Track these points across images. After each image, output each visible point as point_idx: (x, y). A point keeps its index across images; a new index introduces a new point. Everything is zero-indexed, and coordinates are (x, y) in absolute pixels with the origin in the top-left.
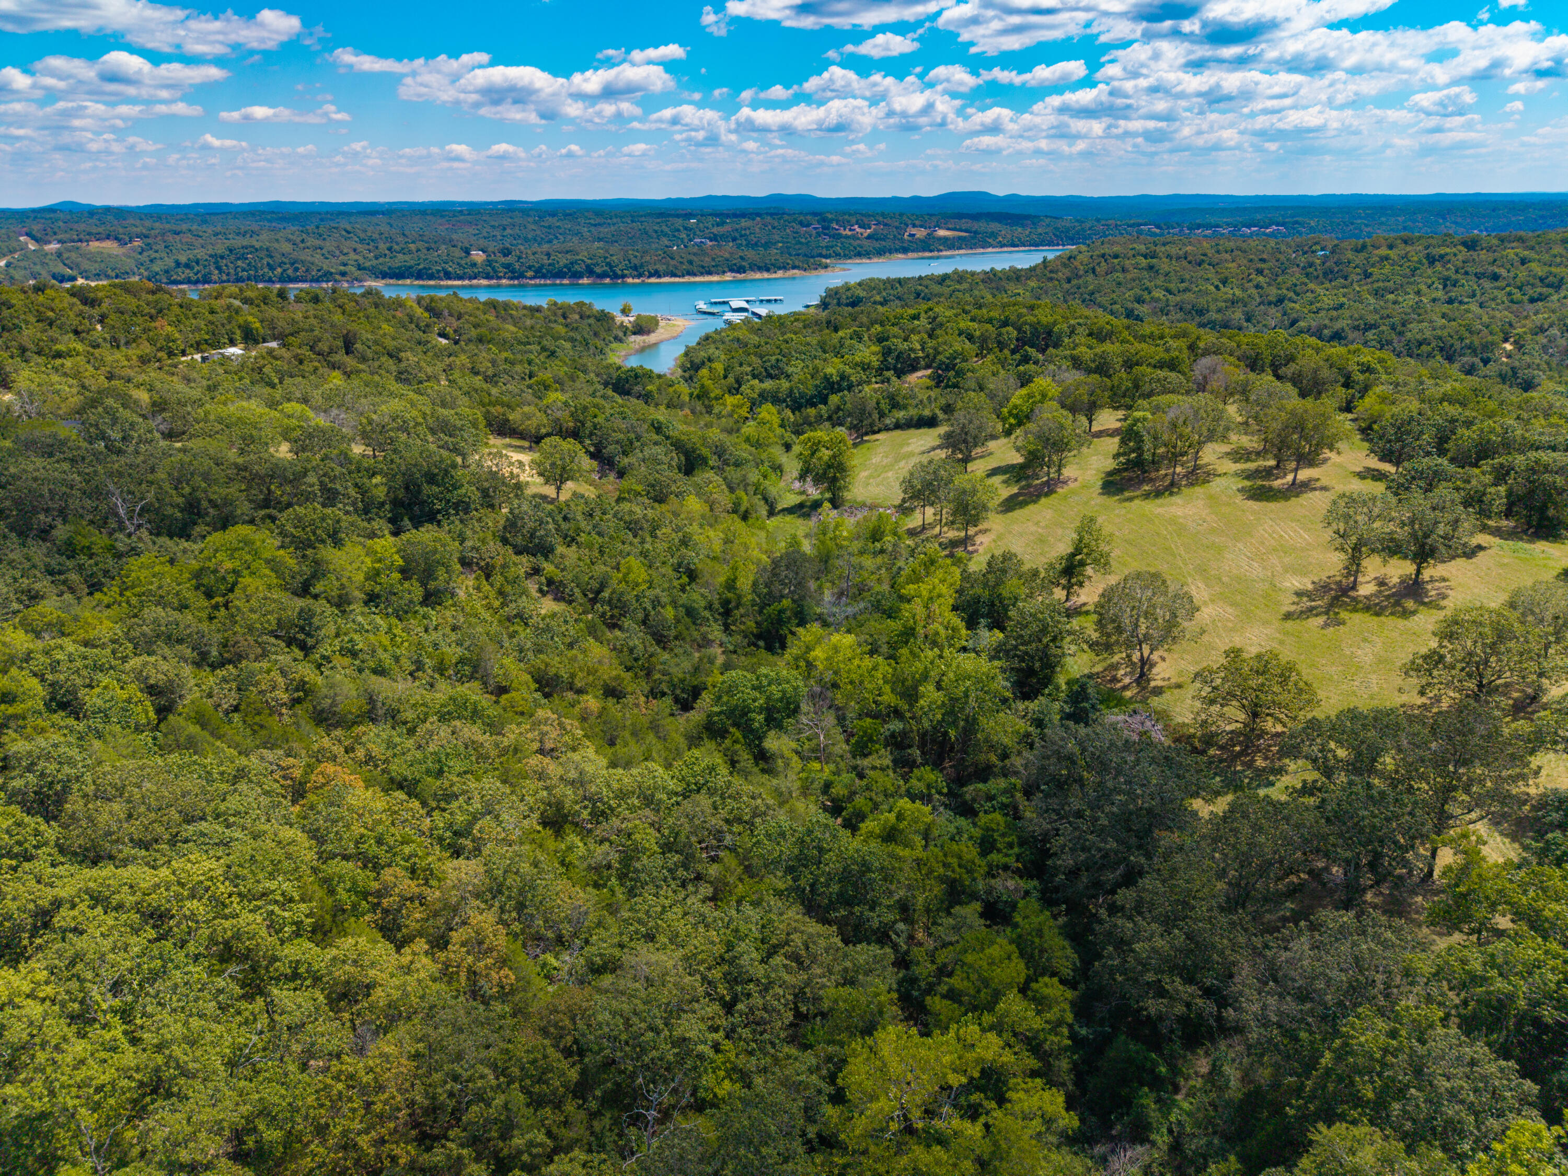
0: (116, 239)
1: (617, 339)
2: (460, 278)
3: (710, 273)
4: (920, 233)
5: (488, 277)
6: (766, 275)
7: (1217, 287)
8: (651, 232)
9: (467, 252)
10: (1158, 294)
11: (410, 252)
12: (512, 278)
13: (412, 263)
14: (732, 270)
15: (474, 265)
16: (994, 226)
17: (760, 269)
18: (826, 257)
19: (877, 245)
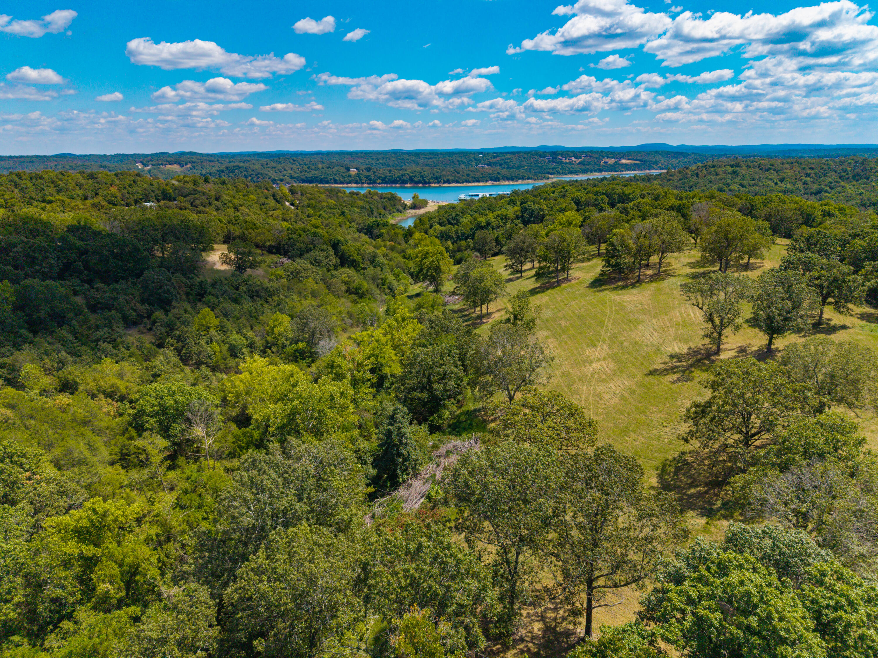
0: (179, 164)
1: (399, 211)
2: (342, 183)
3: (478, 181)
4: (611, 161)
5: (356, 183)
6: (511, 183)
7: (776, 184)
8: (456, 161)
9: (348, 169)
10: (734, 187)
11: (318, 169)
12: (368, 184)
13: (318, 175)
14: (492, 180)
15: (350, 176)
16: (658, 158)
17: (508, 179)
18: (552, 174)
19: (583, 167)
